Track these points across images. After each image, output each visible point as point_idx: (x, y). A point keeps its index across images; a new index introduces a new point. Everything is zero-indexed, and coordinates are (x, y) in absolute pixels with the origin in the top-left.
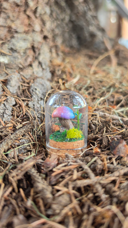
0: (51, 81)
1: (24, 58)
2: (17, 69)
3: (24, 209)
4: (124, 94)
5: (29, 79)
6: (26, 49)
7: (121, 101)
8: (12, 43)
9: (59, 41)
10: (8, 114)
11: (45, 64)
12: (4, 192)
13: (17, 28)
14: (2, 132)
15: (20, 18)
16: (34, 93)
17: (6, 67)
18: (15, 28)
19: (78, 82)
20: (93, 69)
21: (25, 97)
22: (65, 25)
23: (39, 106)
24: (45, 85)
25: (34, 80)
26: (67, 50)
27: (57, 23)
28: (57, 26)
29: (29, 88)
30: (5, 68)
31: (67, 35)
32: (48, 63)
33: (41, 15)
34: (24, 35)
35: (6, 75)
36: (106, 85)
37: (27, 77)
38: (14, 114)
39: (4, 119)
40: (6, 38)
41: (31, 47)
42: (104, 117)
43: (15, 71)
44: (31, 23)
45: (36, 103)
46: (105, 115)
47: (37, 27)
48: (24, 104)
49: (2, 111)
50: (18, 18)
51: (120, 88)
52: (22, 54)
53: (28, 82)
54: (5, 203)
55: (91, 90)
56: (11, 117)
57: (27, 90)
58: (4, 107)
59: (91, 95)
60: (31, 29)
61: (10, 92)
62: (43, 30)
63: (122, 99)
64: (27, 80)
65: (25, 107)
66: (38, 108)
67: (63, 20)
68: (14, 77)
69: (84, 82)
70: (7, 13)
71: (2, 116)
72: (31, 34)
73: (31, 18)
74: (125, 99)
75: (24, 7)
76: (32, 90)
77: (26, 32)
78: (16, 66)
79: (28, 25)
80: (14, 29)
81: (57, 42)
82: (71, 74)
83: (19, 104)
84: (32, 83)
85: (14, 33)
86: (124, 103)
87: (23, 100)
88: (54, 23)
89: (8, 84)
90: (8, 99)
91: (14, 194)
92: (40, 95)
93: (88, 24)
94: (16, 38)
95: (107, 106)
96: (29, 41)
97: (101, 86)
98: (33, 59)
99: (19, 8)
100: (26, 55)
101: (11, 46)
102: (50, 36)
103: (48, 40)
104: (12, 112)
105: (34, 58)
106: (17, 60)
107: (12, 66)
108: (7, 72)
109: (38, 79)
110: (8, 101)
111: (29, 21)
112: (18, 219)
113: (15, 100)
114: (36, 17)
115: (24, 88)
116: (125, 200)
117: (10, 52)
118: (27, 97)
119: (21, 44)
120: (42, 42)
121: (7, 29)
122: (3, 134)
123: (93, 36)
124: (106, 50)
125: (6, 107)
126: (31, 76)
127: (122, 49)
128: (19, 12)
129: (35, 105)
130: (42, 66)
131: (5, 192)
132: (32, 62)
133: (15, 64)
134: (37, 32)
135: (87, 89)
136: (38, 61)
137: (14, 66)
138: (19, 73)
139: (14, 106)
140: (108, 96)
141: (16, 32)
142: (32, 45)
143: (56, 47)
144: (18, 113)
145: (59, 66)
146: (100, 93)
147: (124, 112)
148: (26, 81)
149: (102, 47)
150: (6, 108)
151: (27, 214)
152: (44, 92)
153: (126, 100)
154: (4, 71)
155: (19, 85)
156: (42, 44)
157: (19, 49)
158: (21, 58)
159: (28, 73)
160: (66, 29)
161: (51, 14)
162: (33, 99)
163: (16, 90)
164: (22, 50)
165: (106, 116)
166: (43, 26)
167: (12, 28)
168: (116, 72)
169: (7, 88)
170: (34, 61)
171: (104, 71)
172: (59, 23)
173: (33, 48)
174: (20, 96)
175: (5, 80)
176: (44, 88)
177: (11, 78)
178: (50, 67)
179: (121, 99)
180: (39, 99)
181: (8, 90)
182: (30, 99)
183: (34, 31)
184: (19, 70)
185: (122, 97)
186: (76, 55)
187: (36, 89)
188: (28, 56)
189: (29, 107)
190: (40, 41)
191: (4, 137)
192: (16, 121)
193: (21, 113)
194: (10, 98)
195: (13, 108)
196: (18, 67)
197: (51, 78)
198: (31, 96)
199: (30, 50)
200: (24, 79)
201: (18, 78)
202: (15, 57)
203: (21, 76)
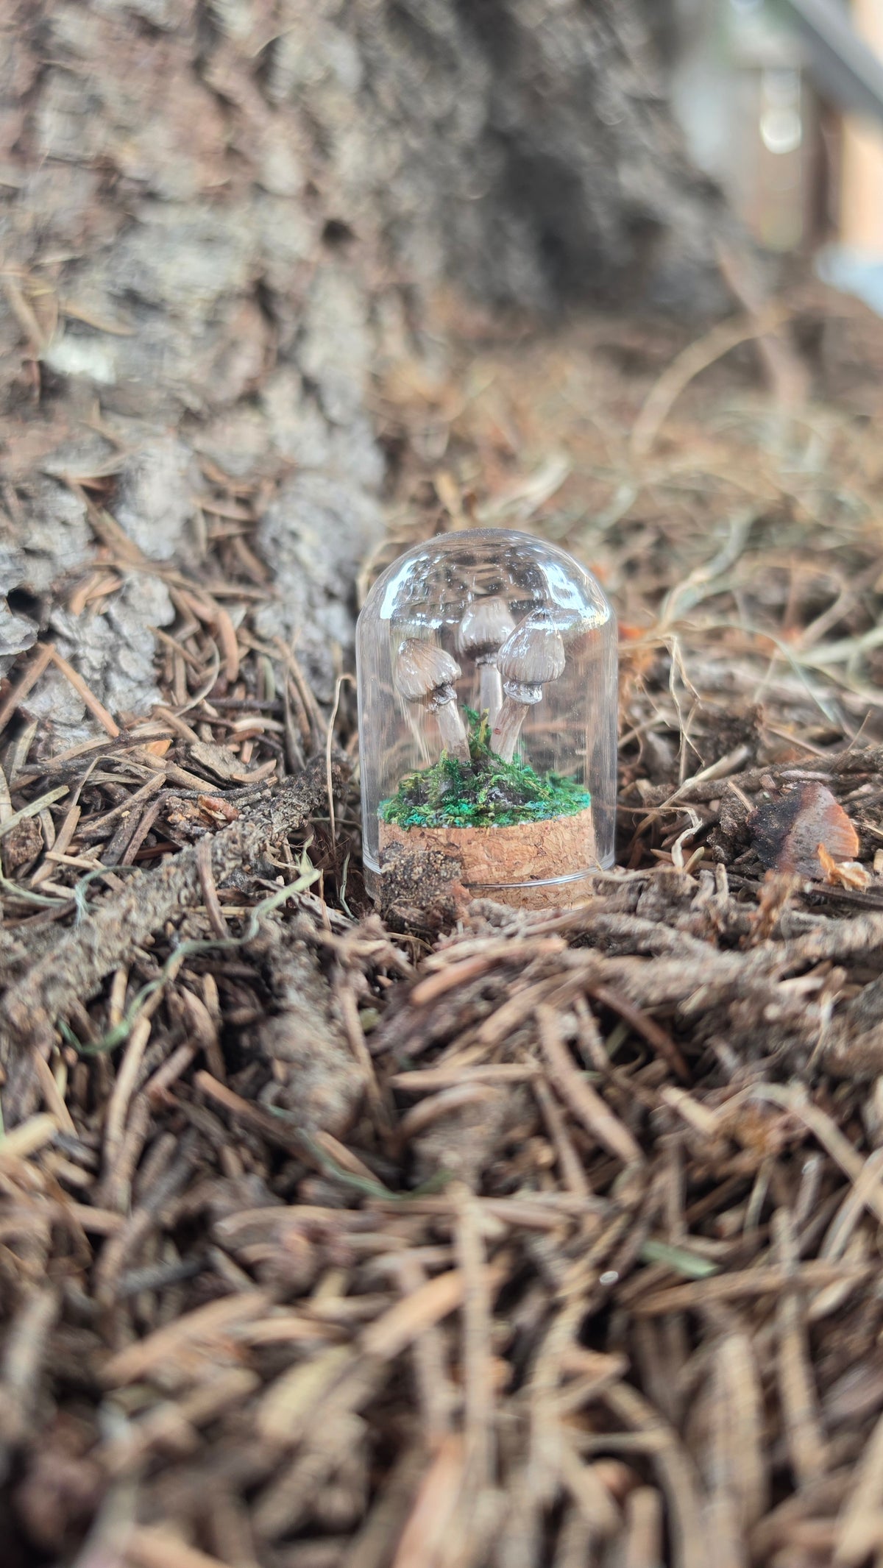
0: (387, 493)
1: (210, 355)
2: (175, 418)
4: (858, 562)
5: (249, 475)
6: (221, 297)
7: (830, 601)
8: (127, 260)
9: (424, 261)
10: (133, 671)
11: (343, 396)
12: (145, 1073)
13: (156, 174)
14: (109, 767)
15: (172, 107)
16: (285, 557)
17: (103, 408)
18: (141, 176)
19: (553, 502)
20: (647, 429)
21: (230, 582)
22: (454, 161)
23: (317, 635)
24: (348, 518)
25: (279, 482)
26: (479, 319)
27: (406, 147)
28: (412, 163)
29: (251, 529)
30: (95, 411)
31: (470, 225)
32: (358, 388)
33: (300, 88)
34: (203, 215)
35: (102, 451)
37: (240, 467)
38: (169, 676)
39: (111, 702)
40: (87, 236)
41: (251, 290)
42: (726, 688)
43: (161, 428)
44: (242, 145)
45: (297, 619)
46: (731, 677)
47: (283, 168)
48: (230, 620)
49: (98, 658)
50: (154, 110)
51: (823, 529)
52: (197, 329)
53: (242, 495)
55: (641, 545)
56: (156, 691)
57: (239, 545)
58: (111, 634)
59: (645, 571)
60: (240, 178)
61: (139, 549)
62: (322, 185)
63: (839, 590)
64: (238, 483)
65: (237, 636)
66: (314, 644)
67: (442, 126)
68: (161, 465)
69: (596, 498)
70: (86, 80)
71: (101, 686)
72: (245, 209)
73: (238, 108)
74: (854, 593)
75: (190, 41)
76: (275, 541)
77: (218, 198)
78: (164, 396)
79: (221, 154)
80: (139, 182)
81: (409, 263)
82: (506, 457)
83: (200, 619)
84: (270, 501)
85: (135, 201)
86: (851, 613)
87: (220, 599)
88: (385, 142)
89: (124, 500)
90: (129, 586)
92: (322, 573)
93: (613, 150)
94: (154, 235)
96: (235, 248)
98: (266, 360)
99: (159, 46)
100: (222, 337)
101: (125, 280)
102: (363, 220)
103: (354, 251)
104: (155, 665)
105: (273, 358)
106: (167, 362)
107: (141, 395)
108: (110, 431)
109: (304, 479)
110: (133, 597)
111: (226, 130)
113: (170, 596)
114: (272, 106)
115: (220, 530)
117: (121, 321)
118: (245, 579)
119: (189, 268)
120: (317, 264)
121: (92, 181)
122: (115, 778)
123: (644, 227)
124: (733, 312)
125: (118, 634)
126: (259, 459)
127: (837, 309)
128: (162, 71)
129: (296, 629)
130: (321, 407)
131: (154, 1071)
132: (261, 381)
133: (160, 386)
134: (280, 196)
135: (615, 538)
136: (298, 377)
137: (155, 397)
138: (183, 439)
139: (170, 629)
141: (152, 196)
142: (257, 276)
143: (407, 296)
144: (197, 671)
145: (434, 406)
147: (853, 664)
148: (233, 489)
149: (708, 300)
150: (121, 642)
152: (342, 559)
153: (862, 601)
154: (94, 431)
155: (191, 513)
156: (318, 272)
157: (180, 296)
158: (195, 350)
159: (239, 442)
160: (468, 186)
161: (367, 87)
162: (279, 589)
163: (174, 540)
164: (198, 305)
165: (737, 686)
166: (317, 163)
167: (121, 176)
168: (798, 443)
169: (123, 528)
170: (270, 376)
171: (720, 438)
172: (415, 143)
173: (262, 296)
174: (203, 575)
175: (102, 480)
176: (346, 538)
177: (141, 468)
178: (373, 416)
179: (832, 589)
180: (320, 599)
181: (125, 538)
182: (263, 589)
183: (259, 190)
184: (185, 426)
185: (836, 580)
186: (540, 352)
187: (294, 535)
188: (234, 345)
189: (261, 639)
190: (304, 255)
191: (122, 790)
192: (187, 715)
193: (213, 671)
194: (142, 583)
195: (161, 644)
196: (176, 406)
197: (386, 477)
198: (271, 577)
199: (244, 302)
200: (218, 478)
201: (180, 468)
202: (154, 345)
203: (199, 460)
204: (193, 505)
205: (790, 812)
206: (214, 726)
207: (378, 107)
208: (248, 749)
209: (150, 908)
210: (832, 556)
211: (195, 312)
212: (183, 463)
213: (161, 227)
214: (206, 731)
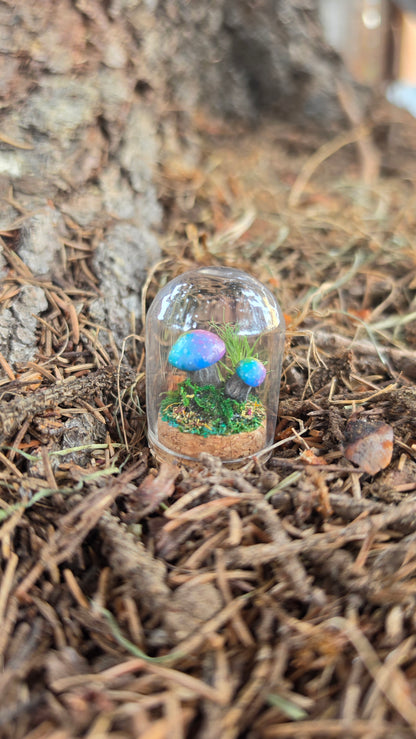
0: (162, 230)
1: (73, 158)
2: (52, 195)
3: (77, 631)
4: (399, 272)
5: (90, 225)
6: (79, 127)
7: (388, 293)
8: (32, 108)
9: (188, 97)
10: (24, 340)
11: (142, 177)
12: (16, 581)
13: (49, 58)
15: (58, 21)
16: (106, 272)
17: (14, 190)
18: (41, 59)
19: (248, 235)
20: (299, 189)
21: (77, 287)
22: (206, 43)
23: (121, 313)
24: (141, 246)
25: (105, 230)
27: (181, 36)
28: (180, 49)
29: (90, 255)
30: (11, 192)
31: (214, 76)
32: (151, 171)
33: (125, 10)
34: (71, 83)
35: (14, 215)
36: (339, 241)
37: (84, 221)
38: (43, 342)
39: (12, 358)
40: (12, 94)
41: (95, 122)
42: (330, 346)
43: (45, 201)
44: (94, 41)
45: (112, 305)
46: (333, 340)
47: (116, 55)
48: (75, 310)
49: (5, 333)
50: (50, 23)
51: (385, 253)
52: (66, 145)
53: (86, 237)
54: (21, 615)
55: (290, 261)
56: (36, 349)
57: (83, 263)
58: (13, 319)
59: (292, 275)
60: (94, 59)
61: (30, 270)
62: (135, 61)
63: (391, 287)
64: (84, 230)
65: (79, 318)
66: (120, 319)
67: (199, 26)
68: (43, 223)
69: (269, 234)
70: (14, 8)
71: (7, 348)
72: (95, 77)
73: (93, 20)
74: (398, 289)
76: (101, 264)
77: (79, 72)
78: (46, 183)
79: (84, 46)
80: (40, 62)
81: (180, 99)
82: (225, 207)
83: (61, 309)
84: (100, 241)
85: (38, 74)
86: (397, 300)
87: (72, 297)
88: (170, 36)
89: (22, 243)
91: (48, 587)
92: (126, 280)
93: (286, 38)
94: (45, 93)
95: (340, 310)
96: (87, 100)
97: (323, 246)
98: (102, 159)
100: (79, 147)
101: (29, 120)
102: (156, 81)
103: (151, 96)
104: (36, 335)
105: (107, 156)
106: (49, 165)
107: (34, 184)
108: (18, 205)
109: (118, 227)
110: (25, 299)
111: (87, 34)
112: (61, 659)
113: (46, 295)
114: (111, 20)
115: (74, 257)
116: (387, 603)
117: (26, 140)
118: (85, 285)
119: (63, 113)
120: (132, 103)
121: (16, 63)
123: (300, 76)
124: (345, 123)
125: (17, 319)
126: (96, 215)
127: (396, 118)
128: (54, 1)
129: (111, 312)
130: (130, 183)
131: (20, 581)
132: (100, 169)
133: (45, 178)
134: (113, 69)
135: (277, 256)
136: (119, 167)
137: (42, 184)
138: (57, 207)
139: (43, 314)
140: (345, 277)
141: (46, 72)
142: (99, 113)
143: (178, 116)
144: (58, 337)
145: (189, 181)
146: (319, 270)
147: (397, 331)
148: (81, 233)
149: (332, 113)
150: (18, 323)
151: (87, 647)
152: (138, 270)
153: (403, 293)
154: (10, 204)
155: (59, 248)
156: (132, 109)
157: (56, 128)
158: (64, 157)
159: (85, 206)
160: (212, 55)
161: (161, 7)
162: (102, 290)
163: (49, 262)
164: (66, 132)
165: (336, 345)
166: (133, 48)
167: (31, 59)
168: (374, 199)
169: (21, 258)
170: (104, 168)
171: (335, 195)
172: (187, 35)
173: (102, 123)
174: (63, 283)
175: (12, 232)
176: (140, 257)
177: (32, 226)
178: (156, 184)
179: (388, 288)
180: (124, 293)
181: (23, 264)
182: (94, 291)
183: (103, 66)
184: (58, 199)
185: (390, 283)
186: (246, 142)
187: (112, 260)
188: (86, 151)
189: (92, 319)
190: (125, 99)
193: (66, 337)
194: (30, 290)
195: (39, 323)
196: (53, 188)
197: (163, 220)
198: (99, 284)
199: (91, 129)
200: (74, 227)
201: (53, 223)
202: (42, 156)
203: (64, 219)
204: (60, 243)
211: (65, 136)
212: (55, 221)
213: (50, 88)
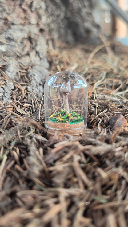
0: (49, 69)
1: (21, 47)
2: (15, 57)
4: (124, 79)
6: (23, 39)
7: (120, 85)
8: (8, 33)
9: (56, 36)
10: (7, 97)
11: (42, 54)
12: (6, 165)
13: (13, 21)
14: (2, 112)
15: (16, 11)
16: (32, 78)
17: (3, 55)
18: (11, 21)
19: (76, 70)
20: (89, 60)
21: (23, 82)
22: (60, 21)
23: (38, 91)
24: (43, 72)
25: (32, 67)
26: (64, 45)
27: (52, 18)
28: (53, 21)
29: (27, 74)
30: (2, 55)
31: (62, 31)
32: (45, 53)
33: (36, 9)
34: (21, 27)
35: (3, 62)
37: (26, 65)
38: (13, 97)
39: (3, 101)
40: (2, 29)
41: (28, 38)
42: (103, 99)
43: (13, 58)
44: (27, 17)
45: (35, 88)
46: (104, 97)
47: (33, 20)
48: (23, 88)
49: (1, 94)
50: (13, 11)
51: (117, 74)
52: (19, 43)
53: (26, 69)
55: (89, 77)
56: (11, 100)
57: (25, 76)
58: (3, 91)
59: (90, 81)
60: (27, 22)
61: (9, 77)
62: (39, 23)
65: (24, 90)
67: (58, 16)
68: (12, 64)
69: (82, 70)
70: (3, 6)
71: (2, 99)
72: (27, 26)
73: (26, 11)
75: (19, 1)
76: (31, 76)
77: (23, 25)
78: (13, 53)
79: (24, 18)
80: (11, 22)
81: (53, 36)
82: (68, 64)
83: (18, 88)
84: (30, 70)
85: (10, 25)
86: (122, 87)
87: (22, 85)
88: (49, 18)
89: (6, 69)
90: (7, 83)
92: (39, 81)
93: (83, 20)
94: (13, 29)
96: (25, 31)
98: (30, 49)
100: (23, 45)
101: (8, 36)
102: (46, 29)
103: (44, 33)
104: (11, 96)
106: (14, 48)
107: (10, 53)
108: (5, 59)
109: (36, 66)
110: (7, 85)
111: (25, 15)
113: (14, 84)
114: (32, 11)
115: (22, 74)
117: (7, 42)
118: (26, 82)
119: (18, 34)
121: (3, 21)
122: (3, 114)
123: (88, 31)
124: (102, 43)
125: (5, 91)
126: (29, 63)
128: (15, 6)
129: (34, 90)
130: (39, 56)
132: (29, 52)
133: (13, 52)
134: (33, 24)
135: (85, 76)
136: (35, 51)
137: (12, 53)
138: (17, 60)
139: (13, 90)
141: (13, 24)
142: (29, 36)
143: (53, 40)
144: (18, 96)
145: (57, 56)
147: (123, 95)
148: (24, 68)
149: (98, 42)
152: (42, 79)
153: (124, 85)
154: (2, 58)
155: (17, 72)
156: (39, 36)
157: (16, 38)
158: (19, 47)
159: (26, 61)
160: (62, 25)
161: (46, 9)
162: (31, 84)
163: (15, 76)
164: (19, 40)
165: (105, 98)
166: (39, 20)
167: (8, 20)
168: (113, 62)
169: (6, 74)
170: (31, 51)
172: (54, 18)
173: (30, 39)
174: (19, 81)
175: (3, 66)
176: (43, 76)
177: (9, 64)
178: (47, 58)
179: (120, 83)
180: (38, 85)
181: (6, 75)
183: (30, 23)
184: (17, 58)
186: (73, 49)
187: (34, 75)
188: (25, 46)
189: (28, 91)
190: (37, 33)
191: (4, 116)
192: (16, 104)
193: (20, 96)
194: (9, 82)
195: (12, 92)
196: (15, 55)
197: (49, 67)
198: (30, 82)
199: (27, 40)
200: (22, 66)
201: (16, 65)
202: (12, 46)
203: (19, 63)
204: (18, 70)
205: (116, 119)
206: (20, 105)
207: (48, 12)
208: (26, 109)
209: (9, 137)
210: (119, 78)
211: (19, 41)
212: (16, 64)
213: (14, 28)
214: (19, 106)
